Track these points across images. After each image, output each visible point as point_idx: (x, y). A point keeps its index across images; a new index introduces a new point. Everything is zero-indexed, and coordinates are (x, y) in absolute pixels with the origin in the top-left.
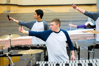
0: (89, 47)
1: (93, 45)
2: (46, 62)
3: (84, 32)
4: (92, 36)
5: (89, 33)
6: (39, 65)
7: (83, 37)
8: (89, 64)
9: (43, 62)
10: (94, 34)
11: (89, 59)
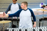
0: (40, 19)
1: (43, 18)
2: (13, 29)
3: (37, 10)
4: (42, 13)
5: (40, 11)
6: (8, 30)
7: (36, 13)
8: (40, 30)
9: (11, 28)
10: (43, 12)
11: (40, 27)
